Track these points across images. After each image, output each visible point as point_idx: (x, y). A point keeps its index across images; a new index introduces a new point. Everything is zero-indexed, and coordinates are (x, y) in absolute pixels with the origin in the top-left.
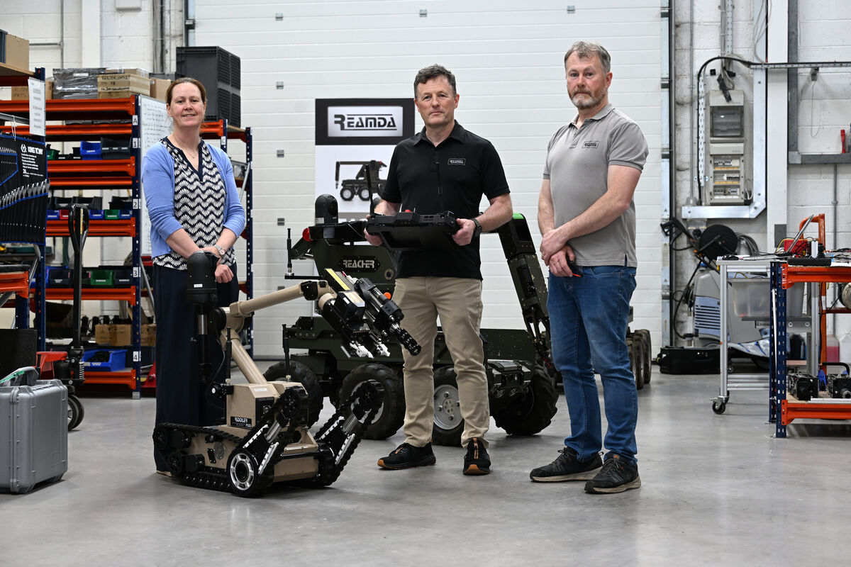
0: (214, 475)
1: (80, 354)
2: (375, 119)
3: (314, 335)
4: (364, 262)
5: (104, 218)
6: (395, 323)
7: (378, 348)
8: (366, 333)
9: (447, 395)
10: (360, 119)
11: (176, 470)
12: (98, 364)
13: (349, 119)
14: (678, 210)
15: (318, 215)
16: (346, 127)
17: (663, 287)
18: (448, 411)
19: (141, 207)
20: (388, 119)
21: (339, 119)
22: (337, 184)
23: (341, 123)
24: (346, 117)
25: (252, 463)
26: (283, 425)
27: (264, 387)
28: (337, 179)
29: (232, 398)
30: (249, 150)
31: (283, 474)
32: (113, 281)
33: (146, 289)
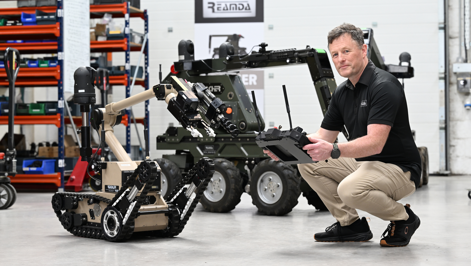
0: (93, 227)
1: (13, 155)
2: (236, 5)
3: (178, 140)
4: (214, 87)
5: (38, 66)
6: (220, 114)
7: (208, 131)
8: (199, 121)
9: (270, 180)
10: (226, 5)
11: (67, 225)
12: (34, 169)
13: (218, 5)
14: (451, 67)
15: (180, 54)
16: (216, 10)
17: (440, 122)
18: (271, 191)
19: (64, 58)
20: (245, 5)
21: (211, 5)
22: (210, 51)
23: (212, 8)
24: (216, 4)
25: (119, 217)
26: (139, 189)
27: (129, 163)
28: (210, 47)
29: (106, 172)
30: (146, 25)
31: (141, 226)
32: (45, 111)
33: (68, 117)
